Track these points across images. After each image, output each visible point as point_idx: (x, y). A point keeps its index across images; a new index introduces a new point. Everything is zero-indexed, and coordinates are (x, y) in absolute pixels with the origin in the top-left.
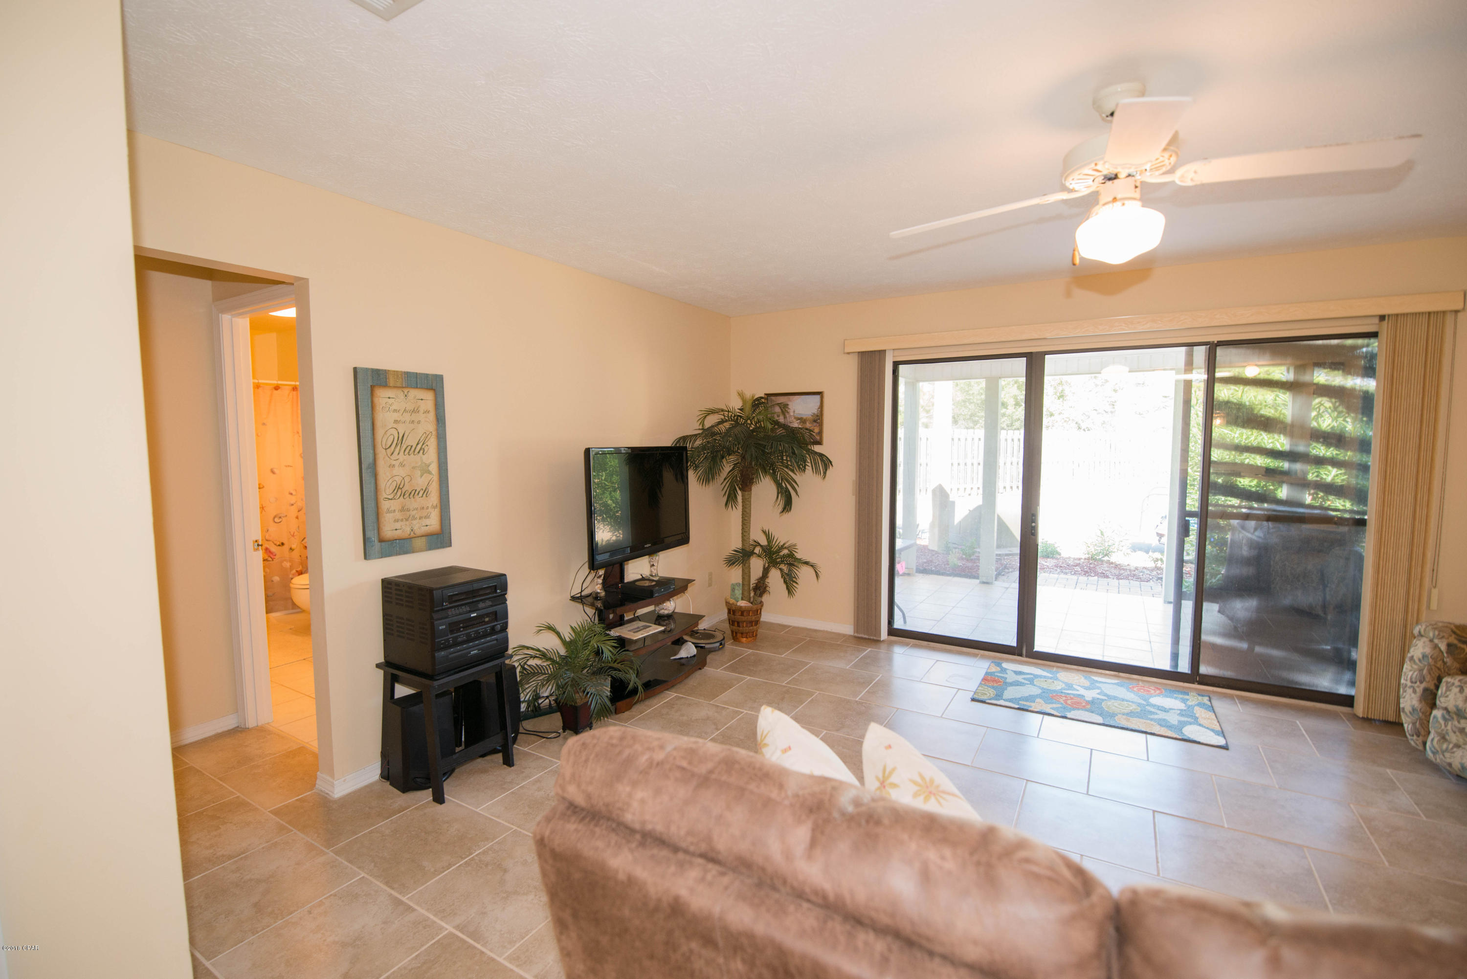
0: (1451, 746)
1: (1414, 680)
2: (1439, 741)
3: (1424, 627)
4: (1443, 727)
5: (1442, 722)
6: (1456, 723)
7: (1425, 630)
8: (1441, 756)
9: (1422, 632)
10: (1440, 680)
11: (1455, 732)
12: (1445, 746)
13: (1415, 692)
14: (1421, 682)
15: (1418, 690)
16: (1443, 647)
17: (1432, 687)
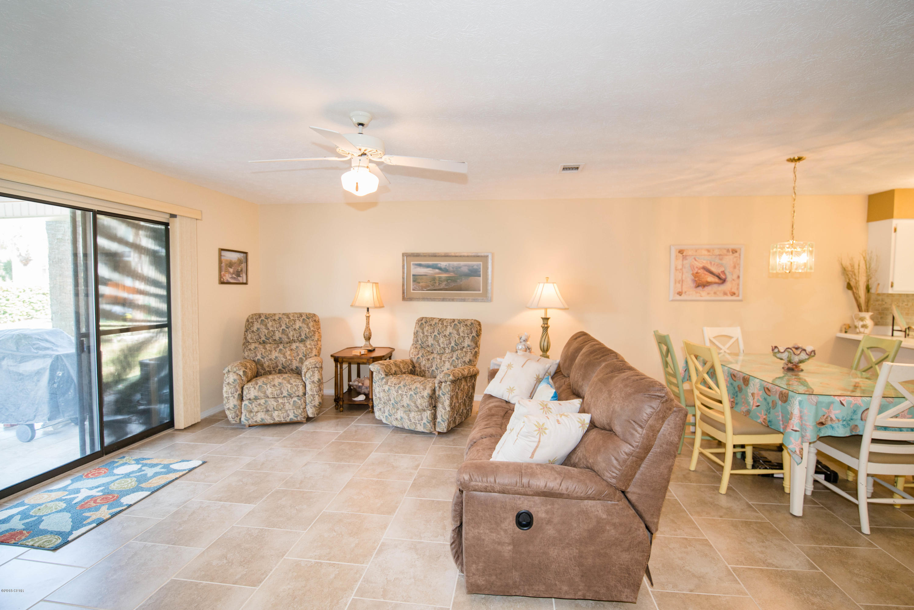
0: (255, 413)
1: (233, 393)
2: (249, 414)
3: (230, 367)
4: (251, 407)
5: (250, 405)
6: (256, 403)
7: (231, 369)
8: (252, 420)
9: (230, 370)
10: (242, 388)
11: (256, 407)
12: (252, 415)
13: (234, 397)
14: (236, 392)
15: (235, 396)
16: (241, 373)
17: (241, 392)
